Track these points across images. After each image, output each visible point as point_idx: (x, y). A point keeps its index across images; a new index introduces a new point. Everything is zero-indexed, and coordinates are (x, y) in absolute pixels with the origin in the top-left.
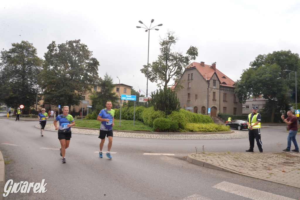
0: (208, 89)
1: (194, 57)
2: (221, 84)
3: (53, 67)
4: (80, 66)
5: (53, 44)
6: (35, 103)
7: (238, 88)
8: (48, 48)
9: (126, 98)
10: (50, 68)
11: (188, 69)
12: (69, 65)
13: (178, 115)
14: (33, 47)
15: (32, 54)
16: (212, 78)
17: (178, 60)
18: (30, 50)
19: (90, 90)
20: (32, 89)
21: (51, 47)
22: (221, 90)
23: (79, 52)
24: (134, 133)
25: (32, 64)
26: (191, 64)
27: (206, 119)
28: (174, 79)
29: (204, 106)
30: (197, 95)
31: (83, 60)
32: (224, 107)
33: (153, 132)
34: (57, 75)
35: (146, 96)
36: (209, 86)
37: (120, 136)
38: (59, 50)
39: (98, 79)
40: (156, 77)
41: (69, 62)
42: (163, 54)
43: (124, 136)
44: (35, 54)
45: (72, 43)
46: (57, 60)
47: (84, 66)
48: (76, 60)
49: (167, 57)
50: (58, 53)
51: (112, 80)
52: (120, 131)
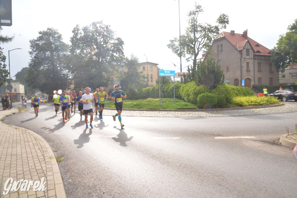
0: (241, 59)
1: (224, 26)
2: (255, 53)
3: (80, 51)
4: (106, 47)
5: (77, 27)
6: (67, 88)
7: (275, 56)
8: (73, 32)
9: (165, 74)
10: (77, 52)
11: (217, 39)
12: (94, 48)
13: (225, 88)
14: (58, 33)
15: (58, 40)
16: (245, 48)
17: (206, 30)
18: (55, 36)
19: (117, 70)
20: (62, 74)
21: (76, 31)
22: (255, 59)
23: (103, 32)
24: (178, 112)
25: (59, 50)
26: (222, 33)
27: (246, 92)
28: (204, 52)
29: (236, 79)
30: (228, 67)
31: (108, 40)
32: (259, 77)
33: (198, 109)
34: (84, 59)
35: (180, 71)
36: (241, 56)
37: (165, 116)
38: (83, 32)
39: (125, 59)
40: (184, 51)
41: (94, 44)
42: (190, 26)
43: (170, 116)
44: (61, 40)
45: (96, 24)
46: (82, 43)
47: (109, 47)
48: (101, 41)
49: (195, 29)
50: (83, 36)
51: (138, 59)
52: (162, 111)
